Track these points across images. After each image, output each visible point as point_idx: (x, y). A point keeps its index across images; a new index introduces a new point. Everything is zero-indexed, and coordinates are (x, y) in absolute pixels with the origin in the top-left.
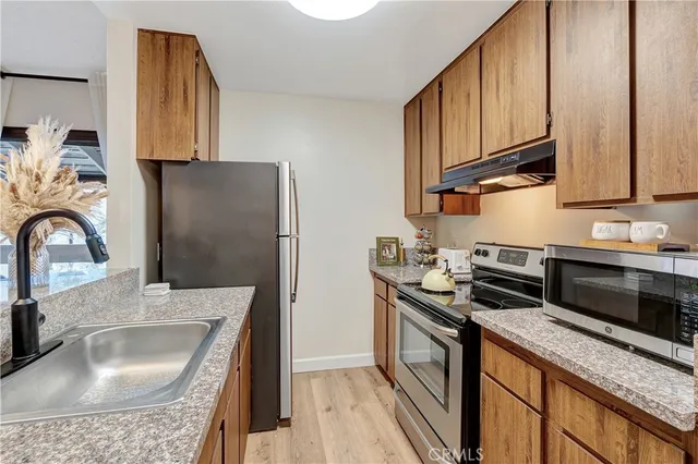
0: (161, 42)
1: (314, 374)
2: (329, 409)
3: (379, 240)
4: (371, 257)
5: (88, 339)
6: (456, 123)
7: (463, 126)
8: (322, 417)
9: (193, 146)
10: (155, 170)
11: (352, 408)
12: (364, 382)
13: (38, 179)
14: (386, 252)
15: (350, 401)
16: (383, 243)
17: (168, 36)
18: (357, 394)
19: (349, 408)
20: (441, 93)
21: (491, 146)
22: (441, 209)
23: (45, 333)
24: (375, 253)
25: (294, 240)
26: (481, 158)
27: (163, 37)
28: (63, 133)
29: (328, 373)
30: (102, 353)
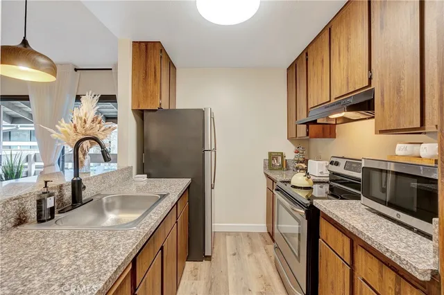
0: (143, 46)
1: (229, 233)
2: (234, 254)
3: (270, 154)
4: (265, 164)
5: (104, 199)
6: (316, 79)
7: (320, 82)
8: (229, 258)
9: (159, 102)
10: (140, 114)
11: (249, 255)
12: (259, 242)
13: (85, 122)
14: (275, 162)
15: (248, 251)
16: (272, 156)
17: (147, 43)
18: (253, 248)
19: (246, 256)
20: (307, 60)
21: (336, 93)
22: (308, 134)
23: (86, 195)
24: (267, 162)
25: (213, 153)
26: (330, 101)
27: (144, 44)
28: (97, 98)
29: (237, 234)
30: (110, 207)
